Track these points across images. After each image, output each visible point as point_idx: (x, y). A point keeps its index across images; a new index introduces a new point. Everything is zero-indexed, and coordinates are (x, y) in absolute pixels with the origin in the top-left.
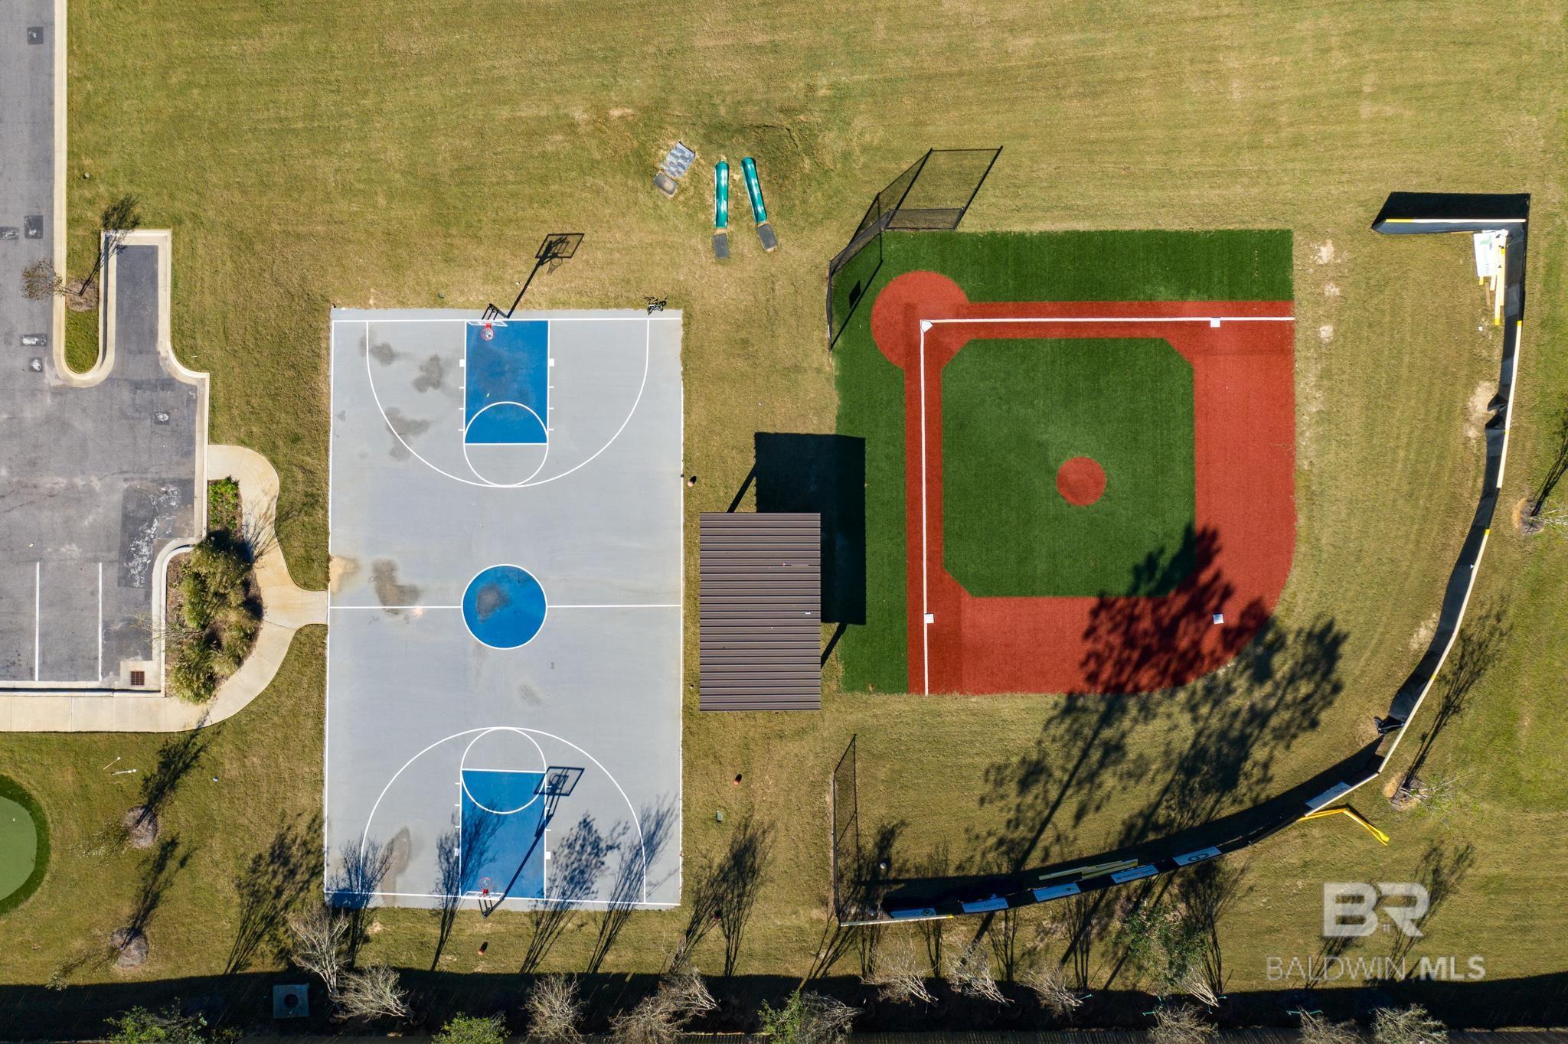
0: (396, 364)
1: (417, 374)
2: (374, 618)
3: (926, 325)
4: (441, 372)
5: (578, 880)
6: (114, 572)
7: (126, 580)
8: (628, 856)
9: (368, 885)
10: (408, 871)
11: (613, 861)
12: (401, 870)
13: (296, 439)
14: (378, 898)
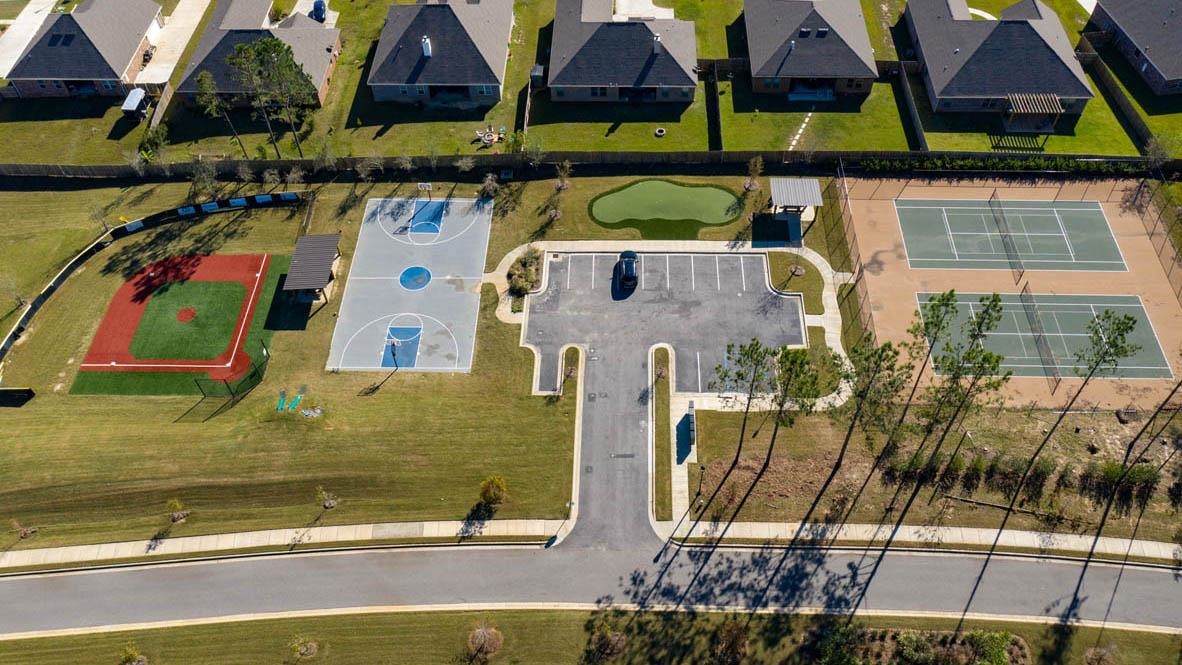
0: (446, 353)
1: (438, 350)
2: (466, 275)
3: (229, 365)
4: (428, 350)
5: (401, 206)
6: (563, 285)
7: (558, 284)
8: (382, 211)
9: (477, 204)
10: (462, 208)
11: (388, 210)
12: (464, 208)
13: (488, 328)
14: (474, 201)
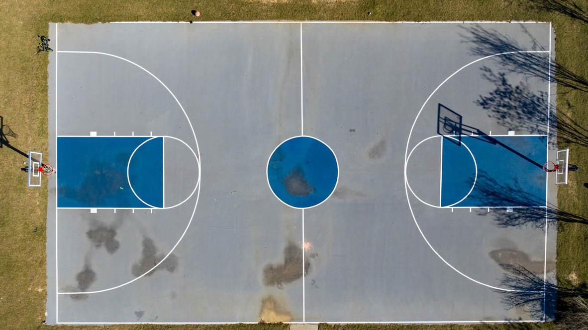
1: (103, 250)
2: (313, 284)
4: (102, 229)
5: (532, 108)
8: (511, 66)
9: (538, 284)
10: (526, 251)
11: (515, 79)
12: (525, 257)
14: (548, 276)
